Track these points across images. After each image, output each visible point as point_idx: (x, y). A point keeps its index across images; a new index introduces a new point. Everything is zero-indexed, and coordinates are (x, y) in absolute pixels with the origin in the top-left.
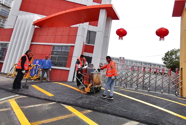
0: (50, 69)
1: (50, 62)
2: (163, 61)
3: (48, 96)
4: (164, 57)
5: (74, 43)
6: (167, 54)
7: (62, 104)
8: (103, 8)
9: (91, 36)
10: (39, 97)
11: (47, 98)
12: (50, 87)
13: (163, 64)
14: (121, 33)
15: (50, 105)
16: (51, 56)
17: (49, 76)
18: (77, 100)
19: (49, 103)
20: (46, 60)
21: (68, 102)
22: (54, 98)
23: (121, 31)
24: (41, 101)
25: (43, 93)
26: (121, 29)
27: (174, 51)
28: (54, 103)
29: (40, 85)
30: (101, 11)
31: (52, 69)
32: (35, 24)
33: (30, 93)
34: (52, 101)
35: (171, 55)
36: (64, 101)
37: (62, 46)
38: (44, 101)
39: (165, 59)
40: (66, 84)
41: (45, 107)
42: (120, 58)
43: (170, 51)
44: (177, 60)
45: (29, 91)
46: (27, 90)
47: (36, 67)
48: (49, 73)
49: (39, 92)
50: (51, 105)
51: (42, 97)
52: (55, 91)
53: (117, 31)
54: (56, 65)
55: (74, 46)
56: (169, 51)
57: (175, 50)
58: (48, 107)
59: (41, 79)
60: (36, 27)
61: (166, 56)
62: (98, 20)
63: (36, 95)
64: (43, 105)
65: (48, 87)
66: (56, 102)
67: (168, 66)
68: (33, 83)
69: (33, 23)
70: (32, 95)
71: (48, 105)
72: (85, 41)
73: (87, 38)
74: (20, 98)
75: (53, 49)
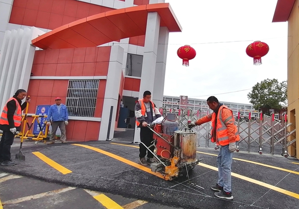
0: (67, 122)
1: (65, 110)
2: (250, 100)
3: (61, 174)
4: (251, 93)
5: (106, 74)
6: (255, 88)
7: (87, 191)
8: (152, 11)
9: (134, 62)
10: (43, 176)
11: (58, 178)
12: (67, 154)
13: (250, 103)
14: (187, 54)
15: (63, 194)
16: (67, 98)
17: (65, 133)
18: (116, 178)
19: (61, 189)
20: (58, 106)
21: (98, 185)
22: (72, 178)
23: (187, 50)
24: (47, 184)
25: (52, 167)
26: (185, 47)
27: (266, 83)
28: (70, 188)
29: (49, 151)
30: (150, 15)
31: (69, 120)
32: (35, 44)
33: (27, 170)
34: (67, 184)
35: (261, 89)
36: (91, 182)
37: (86, 81)
38: (53, 184)
39: (253, 96)
40: (95, 147)
41: (54, 200)
42: (182, 97)
43: (260, 83)
44: (271, 96)
45: (26, 164)
46: (22, 163)
47: (42, 119)
48: (64, 128)
49: (45, 165)
50: (66, 193)
51: (49, 177)
52: (75, 162)
53: (178, 51)
54: (76, 114)
55: (105, 80)
56: (258, 83)
57: (268, 80)
58: (59, 199)
59: (50, 139)
60: (38, 49)
61: (253, 91)
62: (144, 33)
63: (38, 173)
64: (50, 194)
65: (62, 155)
66: (76, 186)
67: (258, 107)
68: (35, 148)
69: (31, 43)
70: (30, 173)
71: (60, 194)
72: (124, 71)
73: (127, 66)
74: (7, 181)
75: (71, 86)
